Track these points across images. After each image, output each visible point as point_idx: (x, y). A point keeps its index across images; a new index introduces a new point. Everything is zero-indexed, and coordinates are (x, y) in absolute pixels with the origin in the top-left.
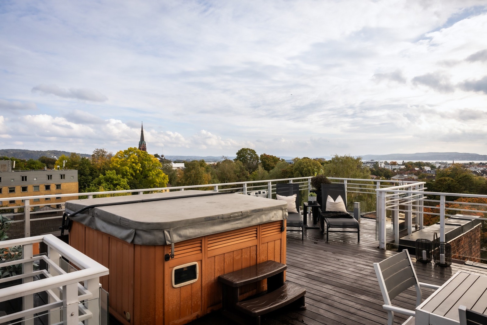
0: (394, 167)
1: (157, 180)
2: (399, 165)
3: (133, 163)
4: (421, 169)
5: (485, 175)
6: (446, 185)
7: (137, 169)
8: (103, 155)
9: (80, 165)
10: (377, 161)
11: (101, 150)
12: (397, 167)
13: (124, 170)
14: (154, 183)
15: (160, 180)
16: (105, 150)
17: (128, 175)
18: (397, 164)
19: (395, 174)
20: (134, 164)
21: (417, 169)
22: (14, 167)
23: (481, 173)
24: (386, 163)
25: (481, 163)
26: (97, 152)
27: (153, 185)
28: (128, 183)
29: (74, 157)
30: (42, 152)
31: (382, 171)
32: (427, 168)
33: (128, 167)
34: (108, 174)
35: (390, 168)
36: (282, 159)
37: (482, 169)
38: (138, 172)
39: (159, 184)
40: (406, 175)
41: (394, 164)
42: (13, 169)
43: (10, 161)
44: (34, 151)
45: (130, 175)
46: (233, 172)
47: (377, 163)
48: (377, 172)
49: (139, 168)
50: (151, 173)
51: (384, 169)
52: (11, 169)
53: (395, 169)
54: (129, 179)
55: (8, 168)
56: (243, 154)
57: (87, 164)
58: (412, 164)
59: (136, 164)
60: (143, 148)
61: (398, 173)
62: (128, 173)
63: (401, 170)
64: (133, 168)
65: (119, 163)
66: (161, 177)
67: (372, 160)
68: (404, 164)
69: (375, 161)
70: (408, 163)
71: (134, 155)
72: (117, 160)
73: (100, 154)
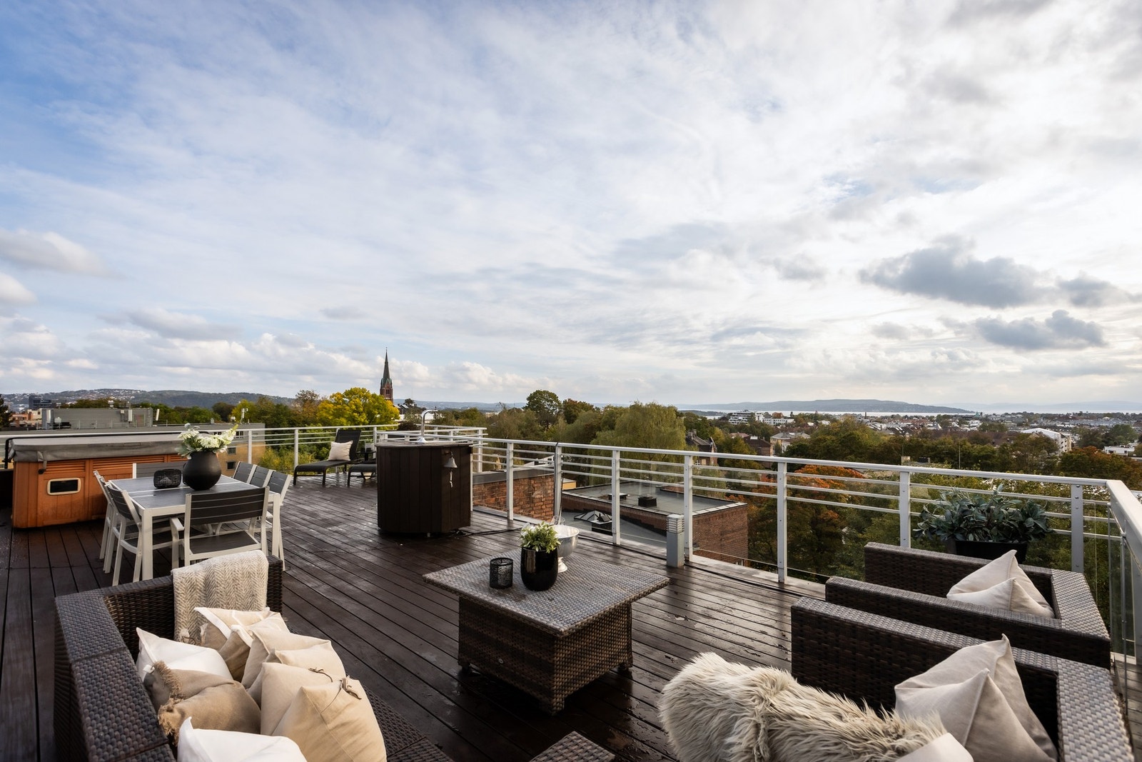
0: (778, 421)
2: (785, 418)
3: (354, 411)
4: (817, 424)
5: (907, 433)
6: (824, 447)
8: (312, 401)
9: (273, 416)
10: (753, 412)
11: (309, 393)
12: (782, 421)
16: (315, 393)
18: (783, 417)
19: (777, 432)
20: (355, 414)
21: (811, 424)
22: (157, 419)
23: (902, 431)
24: (767, 416)
25: (906, 416)
26: (301, 394)
29: (264, 403)
30: (223, 395)
31: (759, 428)
32: (825, 423)
33: (346, 418)
35: (771, 422)
36: (596, 408)
37: (905, 424)
40: (793, 434)
41: (778, 416)
42: (155, 422)
43: (150, 410)
46: (516, 427)
47: (753, 414)
48: (751, 428)
49: (363, 420)
51: (762, 424)
52: (151, 422)
53: (779, 424)
55: (146, 420)
56: (537, 400)
57: (286, 414)
58: (804, 416)
59: (360, 413)
60: (388, 389)
61: (783, 430)
63: (788, 425)
65: (331, 412)
67: (745, 411)
68: (792, 417)
69: (751, 411)
70: (800, 414)
71: (357, 400)
72: (330, 408)
73: (307, 399)
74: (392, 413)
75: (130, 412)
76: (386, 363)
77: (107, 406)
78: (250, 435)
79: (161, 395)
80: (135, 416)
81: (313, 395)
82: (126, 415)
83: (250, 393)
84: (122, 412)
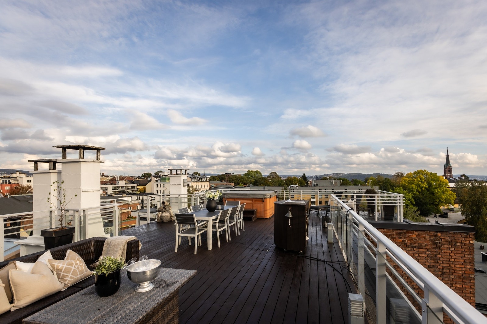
1: (443, 197)
3: (420, 181)
7: (423, 187)
8: (401, 176)
9: (383, 183)
13: (410, 188)
14: (440, 199)
15: (446, 197)
17: (414, 191)
20: (420, 183)
26: (396, 174)
27: (439, 200)
28: (412, 197)
29: (380, 177)
33: (415, 185)
34: (396, 190)
38: (424, 189)
39: (445, 199)
42: (340, 185)
43: (339, 180)
44: (365, 174)
45: (416, 191)
50: (436, 190)
52: (339, 185)
54: (414, 194)
57: (389, 183)
59: (422, 183)
60: (449, 169)
62: (414, 190)
64: (418, 185)
65: (407, 182)
66: (446, 194)
71: (421, 176)
72: (406, 180)
73: (399, 176)
74: (444, 183)
75: (333, 181)
76: (448, 156)
77: (327, 179)
78: (301, 192)
79: (350, 175)
80: (334, 183)
81: (402, 174)
82: (332, 182)
83: (380, 173)
84: (331, 181)
